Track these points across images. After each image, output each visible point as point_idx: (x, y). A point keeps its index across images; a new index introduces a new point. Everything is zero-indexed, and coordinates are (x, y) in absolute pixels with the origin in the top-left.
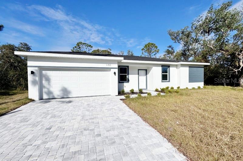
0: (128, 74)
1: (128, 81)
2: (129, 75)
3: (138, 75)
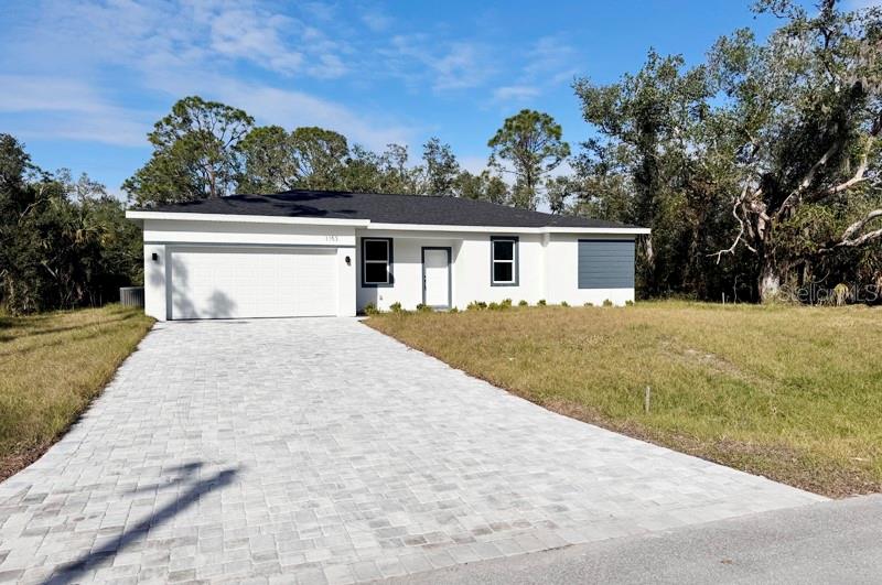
0: (391, 261)
1: (392, 281)
2: (395, 265)
3: (420, 265)
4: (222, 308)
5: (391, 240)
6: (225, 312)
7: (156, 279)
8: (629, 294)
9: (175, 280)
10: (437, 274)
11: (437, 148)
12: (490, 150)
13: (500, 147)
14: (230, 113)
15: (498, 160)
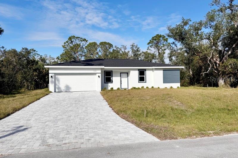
0: (112, 77)
1: (112, 82)
2: (113, 78)
3: (120, 77)
4: (68, 89)
5: (112, 71)
6: (69, 90)
7: (52, 82)
8: (178, 85)
9: (57, 82)
10: (124, 80)
11: (134, 46)
12: (148, 46)
13: (151, 45)
14: (82, 39)
15: (150, 48)
